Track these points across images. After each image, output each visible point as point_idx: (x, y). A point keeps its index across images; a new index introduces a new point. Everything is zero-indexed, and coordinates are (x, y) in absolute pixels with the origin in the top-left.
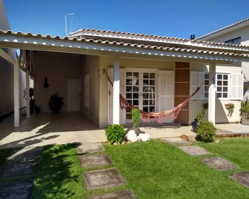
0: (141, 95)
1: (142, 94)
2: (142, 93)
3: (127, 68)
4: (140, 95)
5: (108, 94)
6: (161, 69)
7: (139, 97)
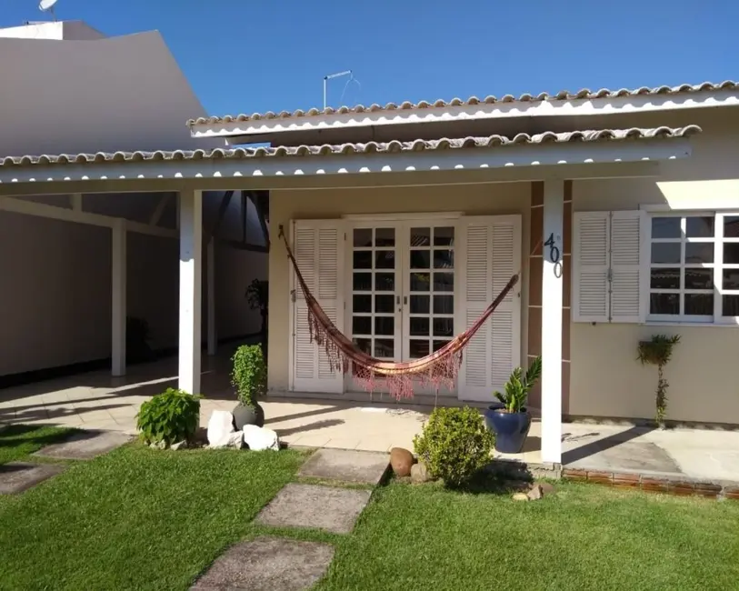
0: (402, 300)
1: (406, 299)
2: (408, 293)
3: (351, 217)
4: (398, 303)
5: (291, 296)
6: (468, 213)
7: (397, 307)
